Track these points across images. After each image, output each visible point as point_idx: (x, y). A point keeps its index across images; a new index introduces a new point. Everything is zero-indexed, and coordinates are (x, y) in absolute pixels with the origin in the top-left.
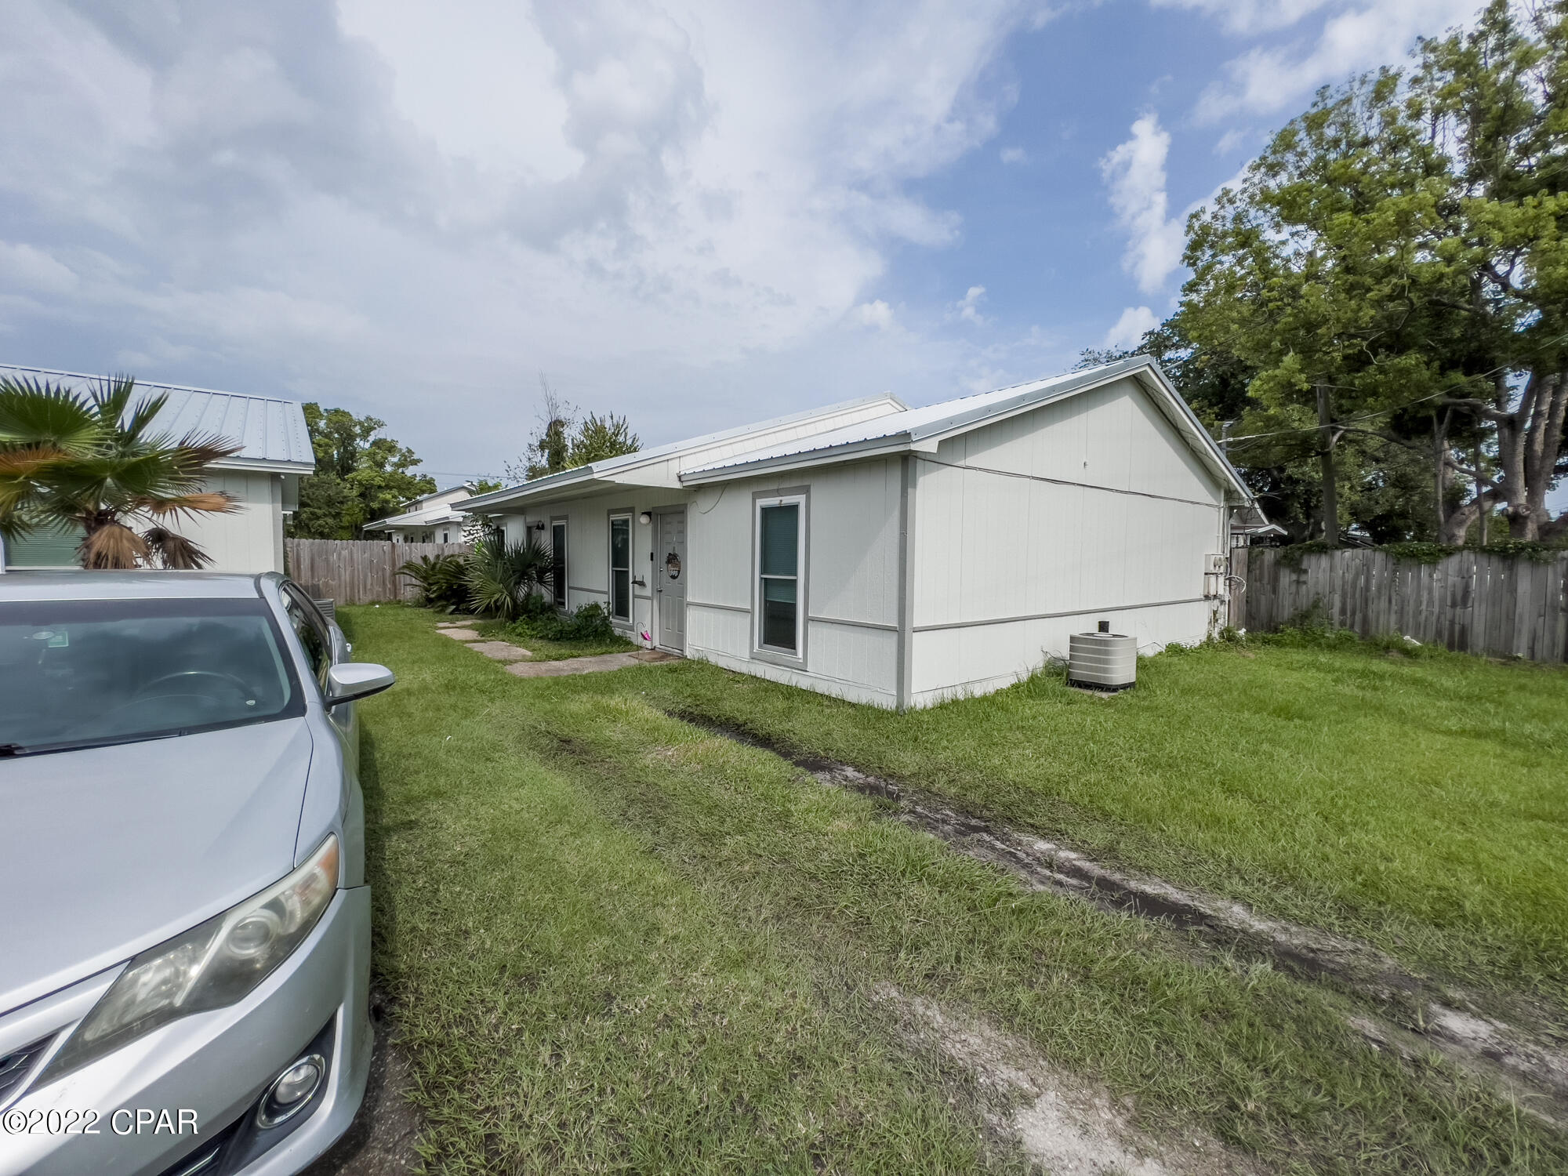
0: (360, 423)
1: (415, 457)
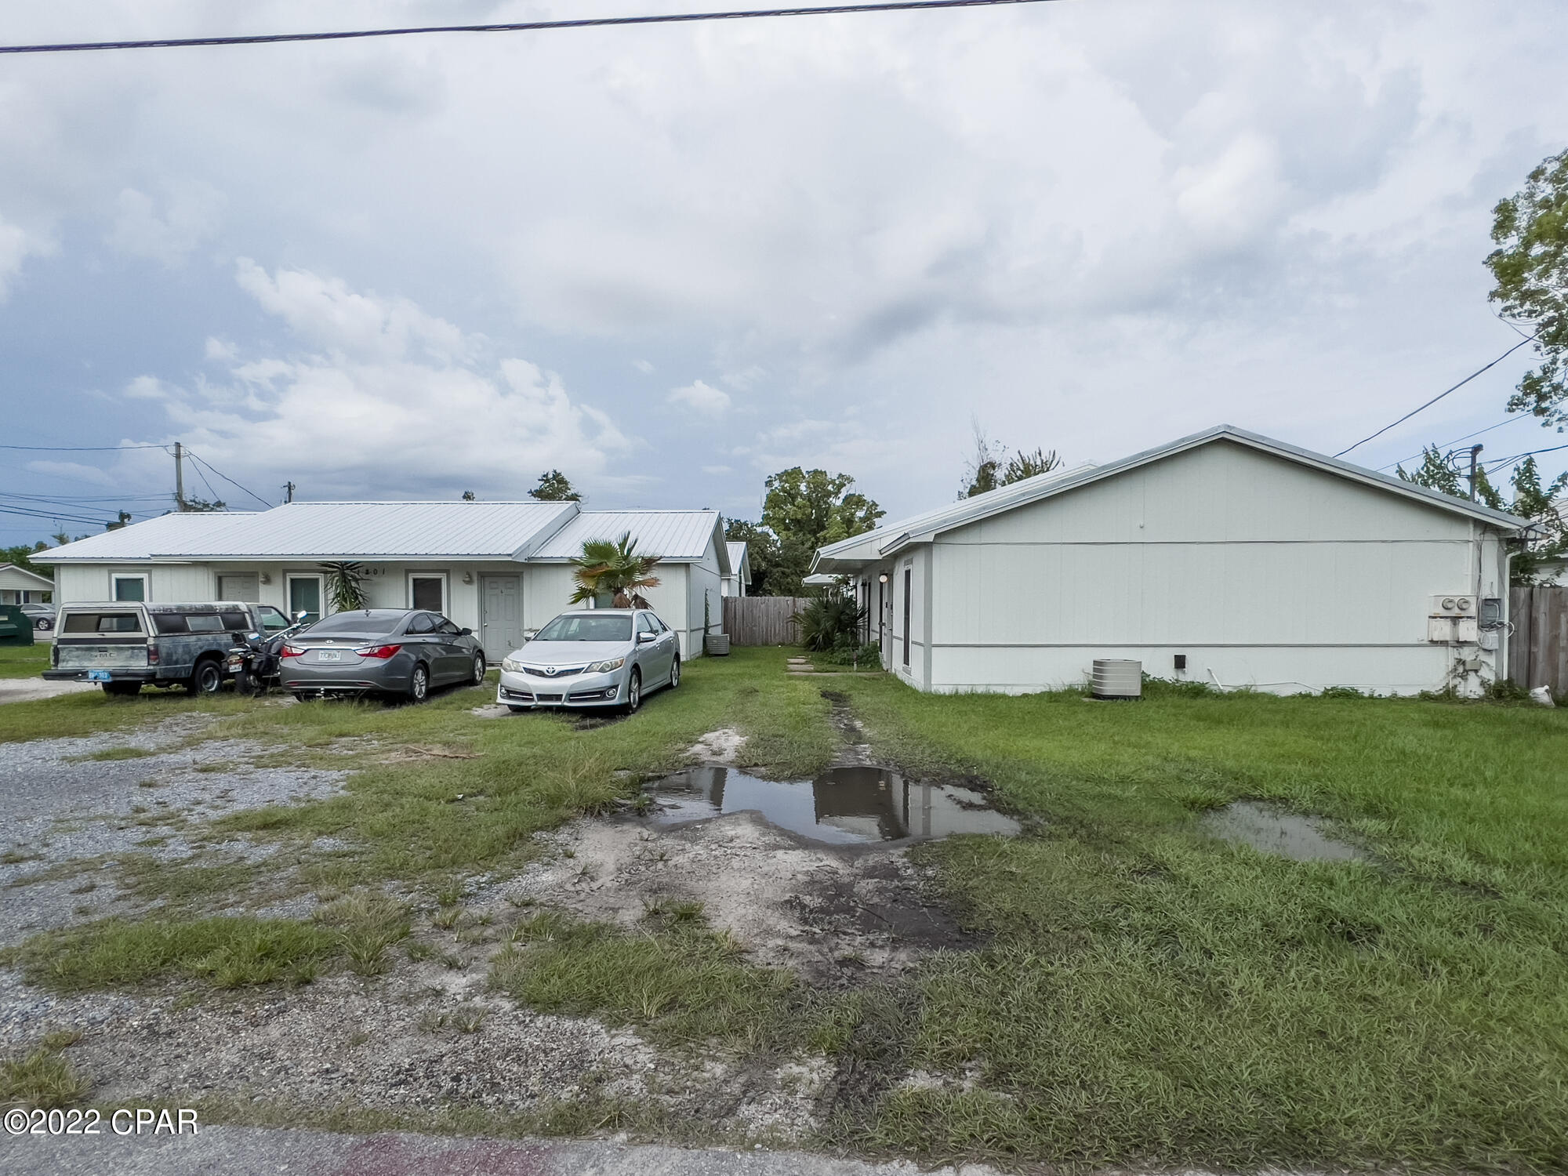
0: (833, 482)
1: (879, 509)
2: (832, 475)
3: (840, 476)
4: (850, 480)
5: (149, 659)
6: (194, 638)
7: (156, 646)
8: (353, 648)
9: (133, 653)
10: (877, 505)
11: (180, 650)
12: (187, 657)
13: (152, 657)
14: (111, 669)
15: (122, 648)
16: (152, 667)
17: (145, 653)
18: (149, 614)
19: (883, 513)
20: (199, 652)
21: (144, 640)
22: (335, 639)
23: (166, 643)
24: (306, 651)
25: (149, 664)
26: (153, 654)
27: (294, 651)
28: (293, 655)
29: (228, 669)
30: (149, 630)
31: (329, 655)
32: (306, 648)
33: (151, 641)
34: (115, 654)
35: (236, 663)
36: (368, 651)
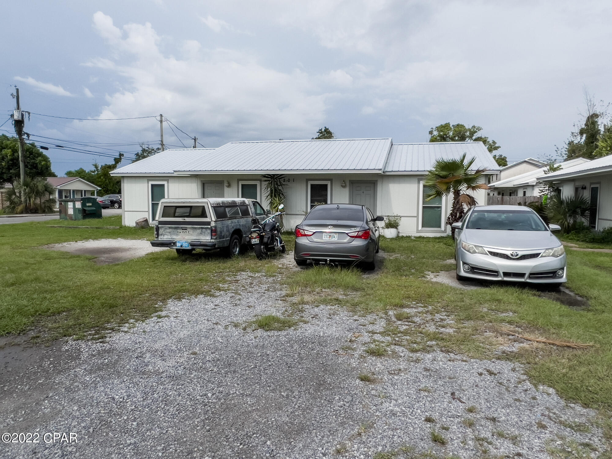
0: (469, 130)
1: (497, 145)
2: (468, 126)
3: (474, 127)
4: (479, 129)
5: (212, 235)
6: (230, 221)
7: (215, 227)
8: (347, 232)
9: (202, 231)
10: (496, 143)
11: (225, 230)
12: (227, 233)
13: (213, 234)
14: (189, 241)
15: (196, 228)
16: (213, 241)
17: (209, 231)
18: (212, 207)
19: (499, 147)
20: (233, 230)
21: (209, 223)
22: (335, 226)
23: (219, 225)
24: (314, 233)
25: (212, 239)
26: (213, 231)
27: (306, 233)
28: (305, 235)
29: (250, 241)
30: (211, 217)
31: (330, 236)
32: (314, 231)
33: (213, 224)
34: (191, 232)
35: (255, 238)
36: (355, 234)
